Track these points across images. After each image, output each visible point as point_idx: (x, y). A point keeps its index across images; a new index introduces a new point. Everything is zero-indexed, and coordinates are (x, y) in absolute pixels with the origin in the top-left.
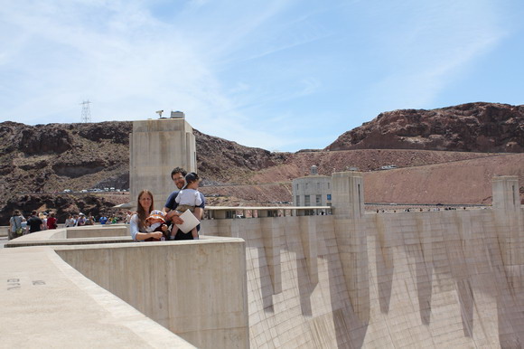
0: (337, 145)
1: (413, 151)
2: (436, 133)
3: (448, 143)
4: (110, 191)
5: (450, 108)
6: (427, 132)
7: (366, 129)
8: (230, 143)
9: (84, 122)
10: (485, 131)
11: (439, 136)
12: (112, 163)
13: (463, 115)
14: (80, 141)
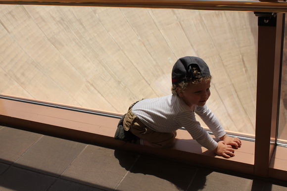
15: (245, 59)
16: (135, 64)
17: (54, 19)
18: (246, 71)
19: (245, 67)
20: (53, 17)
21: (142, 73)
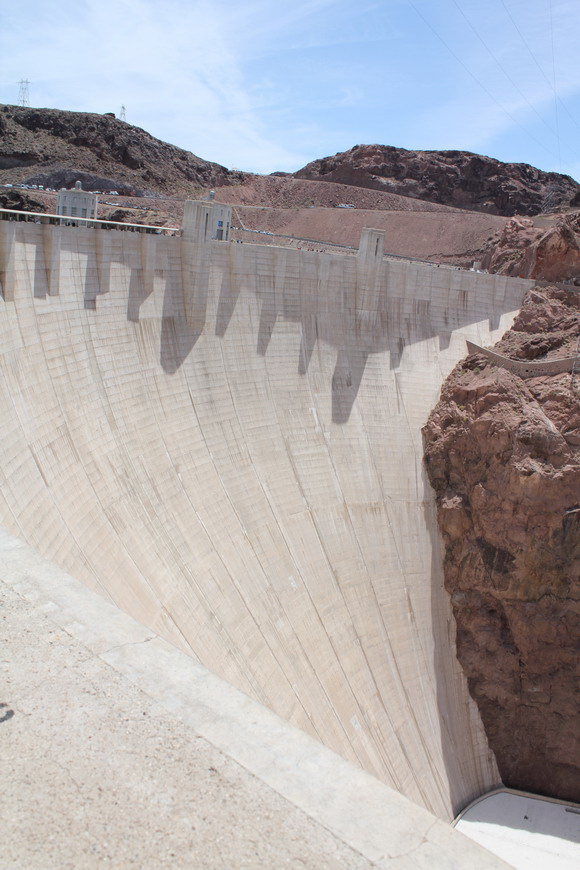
0: (305, 173)
1: (382, 193)
2: (411, 177)
3: (422, 190)
4: (38, 189)
5: (434, 152)
6: (403, 175)
7: (338, 161)
8: (184, 152)
9: (21, 105)
10: (464, 184)
11: (413, 181)
12: (46, 158)
13: (445, 162)
14: (13, 128)
15: (412, 596)
16: (236, 582)
17: (114, 471)
18: (413, 618)
19: (411, 610)
20: (112, 466)
21: (247, 602)
